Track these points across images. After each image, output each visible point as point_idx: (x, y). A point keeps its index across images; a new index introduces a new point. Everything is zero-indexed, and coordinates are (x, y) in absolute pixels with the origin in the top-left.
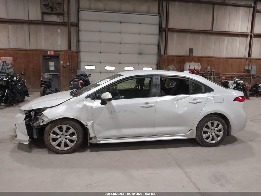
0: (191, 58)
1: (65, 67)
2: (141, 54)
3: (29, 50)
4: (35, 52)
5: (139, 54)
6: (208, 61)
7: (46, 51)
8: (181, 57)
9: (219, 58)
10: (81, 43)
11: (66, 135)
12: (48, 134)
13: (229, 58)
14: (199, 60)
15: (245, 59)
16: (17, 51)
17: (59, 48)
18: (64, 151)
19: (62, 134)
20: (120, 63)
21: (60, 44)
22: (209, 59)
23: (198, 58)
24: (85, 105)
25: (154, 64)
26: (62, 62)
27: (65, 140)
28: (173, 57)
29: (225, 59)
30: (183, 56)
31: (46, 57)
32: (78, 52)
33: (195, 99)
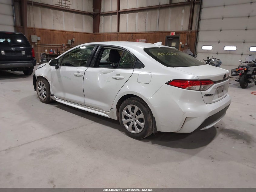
1: (183, 48)
3: (157, 32)
4: (161, 34)
7: (169, 32)
10: (201, 22)
16: (149, 34)
17: (181, 29)
21: (183, 25)
26: (181, 43)
31: (170, 38)
32: (197, 32)
33: (119, 75)
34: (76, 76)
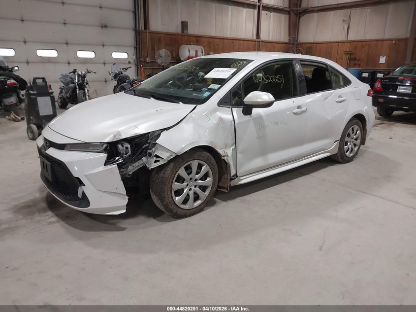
0: (186, 37)
2: (106, 26)
5: (102, 27)
6: (209, 43)
8: (172, 36)
9: (223, 39)
11: (196, 180)
12: (169, 183)
13: (236, 40)
14: (197, 41)
15: (253, 41)
18: (194, 210)
19: (191, 179)
20: (67, 44)
22: (210, 40)
23: (196, 38)
24: (221, 119)
25: (131, 46)
27: (194, 190)
28: (159, 35)
29: (230, 41)
30: (175, 35)
33: (340, 97)
34: (295, 114)
